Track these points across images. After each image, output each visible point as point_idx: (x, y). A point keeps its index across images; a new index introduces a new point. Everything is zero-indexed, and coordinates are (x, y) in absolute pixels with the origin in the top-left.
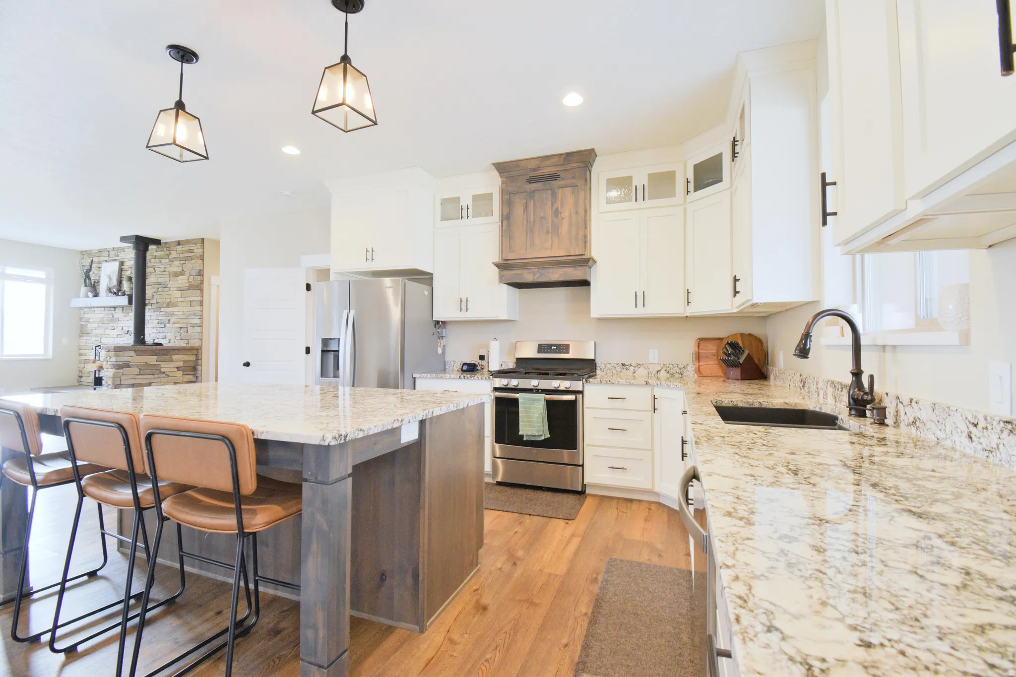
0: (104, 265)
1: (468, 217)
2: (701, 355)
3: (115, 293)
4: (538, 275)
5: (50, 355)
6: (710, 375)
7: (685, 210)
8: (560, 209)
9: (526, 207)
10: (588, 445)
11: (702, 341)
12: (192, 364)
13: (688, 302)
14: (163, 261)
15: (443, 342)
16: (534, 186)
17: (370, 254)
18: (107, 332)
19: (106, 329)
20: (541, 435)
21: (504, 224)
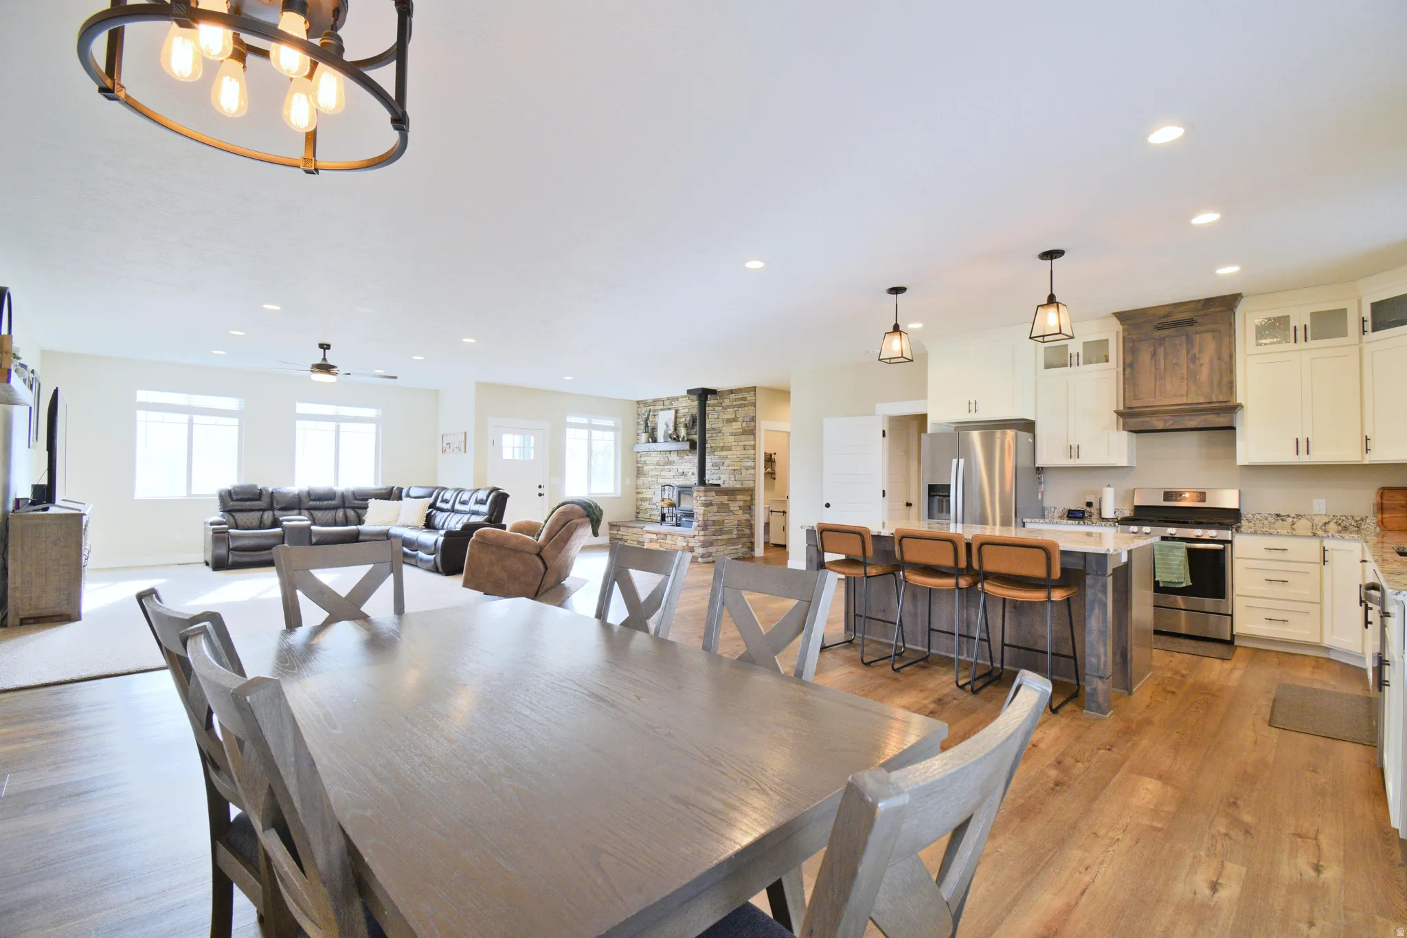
0: (661, 414)
1: (1078, 364)
2: (1384, 506)
3: (675, 439)
4: (1171, 422)
5: (619, 494)
6: (1397, 529)
7: (1361, 350)
8: (1197, 355)
9: (1154, 354)
10: (1238, 595)
11: (1386, 491)
12: (748, 504)
13: (1367, 450)
14: (716, 408)
15: (1042, 487)
16: (1164, 333)
17: (972, 406)
18: (663, 473)
19: (662, 470)
20: (1182, 583)
21: (1126, 372)
